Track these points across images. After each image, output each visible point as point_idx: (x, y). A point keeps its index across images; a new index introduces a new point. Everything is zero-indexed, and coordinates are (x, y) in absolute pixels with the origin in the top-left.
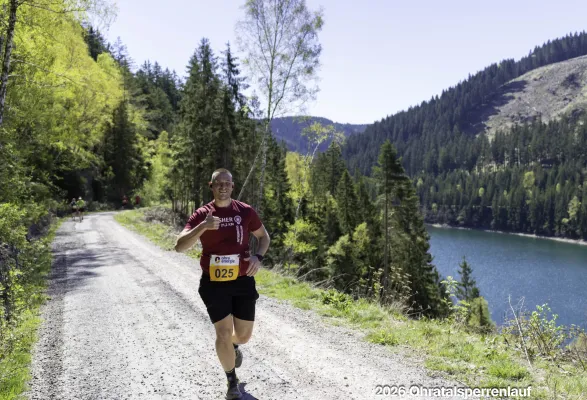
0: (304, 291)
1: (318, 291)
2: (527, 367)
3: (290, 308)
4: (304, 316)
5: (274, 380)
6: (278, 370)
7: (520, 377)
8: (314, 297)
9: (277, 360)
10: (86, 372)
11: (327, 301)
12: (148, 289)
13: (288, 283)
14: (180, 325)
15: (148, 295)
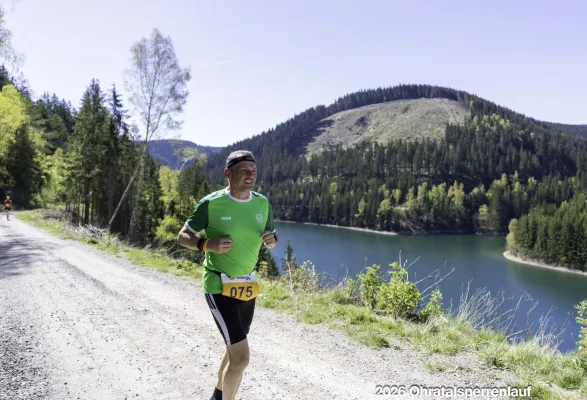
0: (165, 261)
1: (174, 261)
2: (291, 294)
3: (155, 272)
4: (164, 276)
5: (140, 309)
6: (142, 305)
7: (285, 298)
8: (173, 265)
9: (142, 299)
10: (9, 314)
11: (180, 267)
12: (51, 264)
13: (154, 257)
14: (76, 284)
15: (50, 268)
